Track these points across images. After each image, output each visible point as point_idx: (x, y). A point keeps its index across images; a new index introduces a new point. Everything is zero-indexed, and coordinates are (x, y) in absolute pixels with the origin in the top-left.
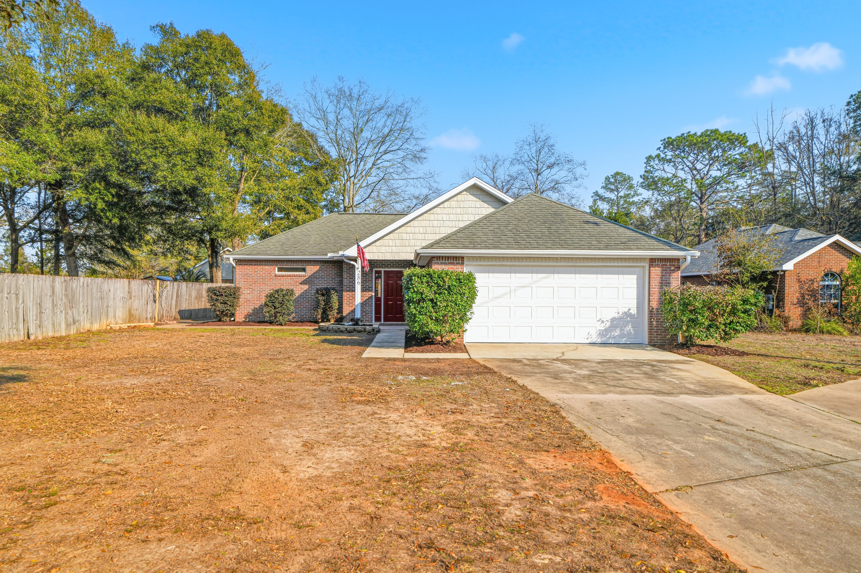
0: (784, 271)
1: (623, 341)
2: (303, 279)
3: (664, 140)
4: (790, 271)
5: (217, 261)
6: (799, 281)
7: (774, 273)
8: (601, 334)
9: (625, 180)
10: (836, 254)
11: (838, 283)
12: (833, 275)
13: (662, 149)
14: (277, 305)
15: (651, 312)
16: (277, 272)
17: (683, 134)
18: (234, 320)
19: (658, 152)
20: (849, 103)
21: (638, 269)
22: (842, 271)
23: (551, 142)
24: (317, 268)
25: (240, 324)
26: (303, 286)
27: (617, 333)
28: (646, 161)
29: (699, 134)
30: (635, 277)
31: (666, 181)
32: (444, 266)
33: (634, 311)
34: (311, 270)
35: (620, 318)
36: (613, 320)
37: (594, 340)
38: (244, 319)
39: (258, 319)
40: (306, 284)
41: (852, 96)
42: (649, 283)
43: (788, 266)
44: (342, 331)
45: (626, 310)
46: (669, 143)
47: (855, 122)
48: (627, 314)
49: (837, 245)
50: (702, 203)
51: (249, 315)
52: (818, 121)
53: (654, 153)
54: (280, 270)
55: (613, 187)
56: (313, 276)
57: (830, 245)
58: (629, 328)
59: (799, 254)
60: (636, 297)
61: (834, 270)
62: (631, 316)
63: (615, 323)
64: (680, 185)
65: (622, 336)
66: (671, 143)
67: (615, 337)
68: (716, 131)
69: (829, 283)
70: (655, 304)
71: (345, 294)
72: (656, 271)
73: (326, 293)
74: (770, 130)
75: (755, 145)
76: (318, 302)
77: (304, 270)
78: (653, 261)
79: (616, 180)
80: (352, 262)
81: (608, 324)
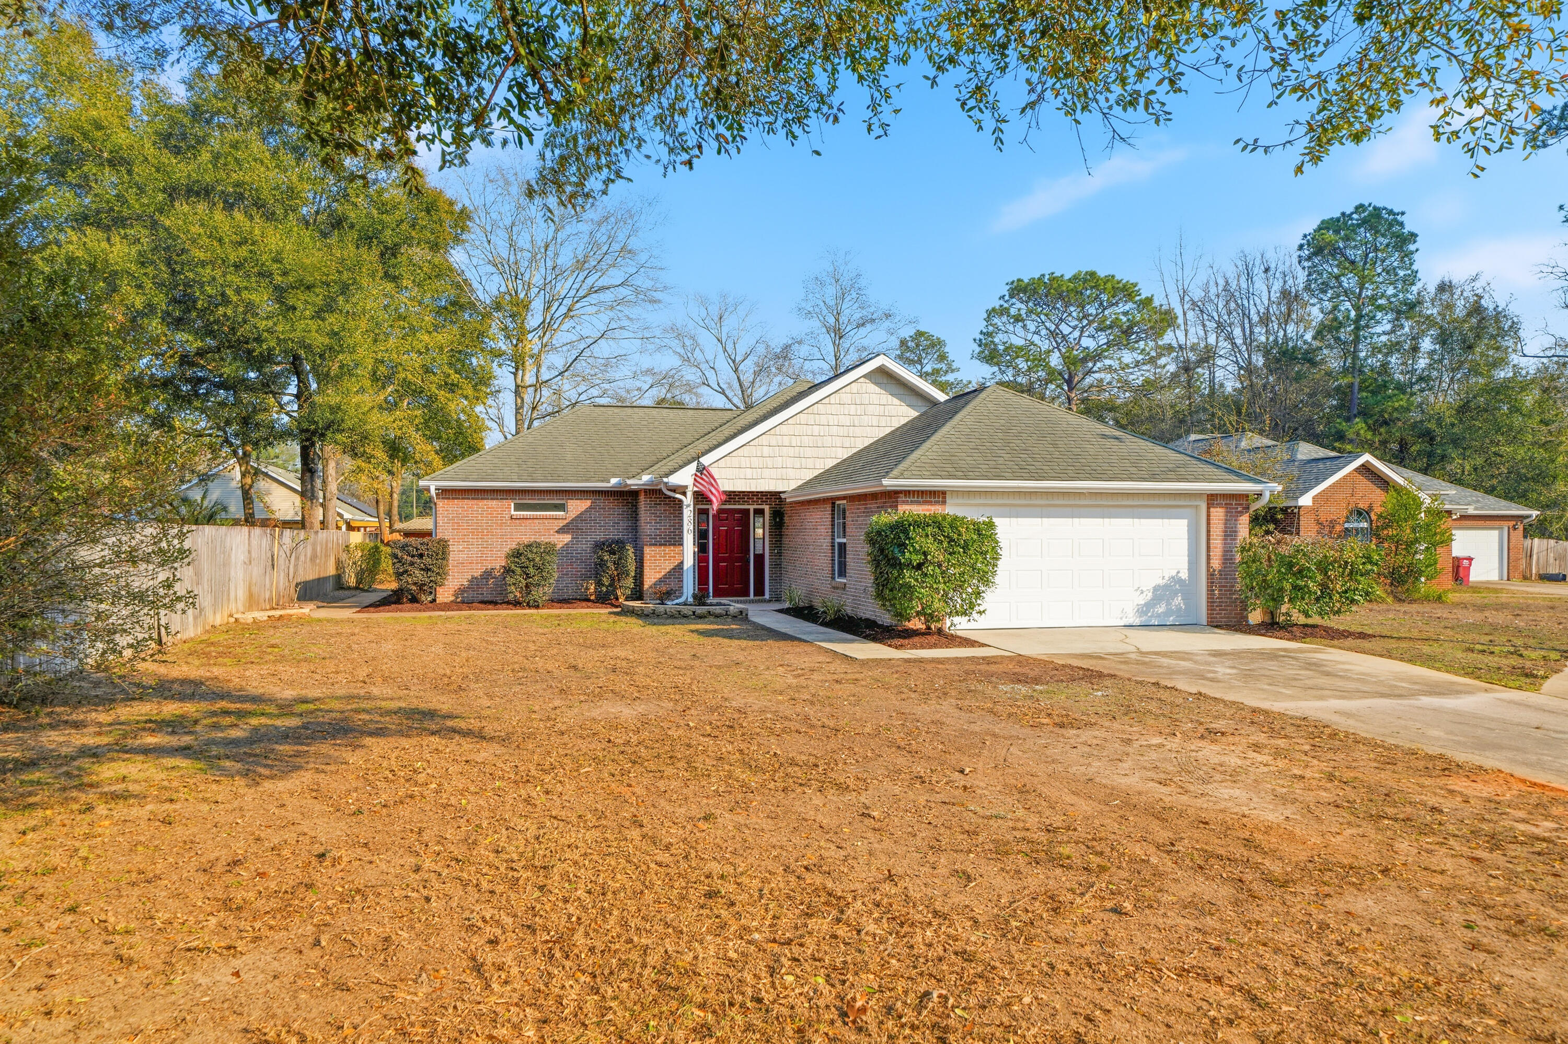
0: (1300, 508)
1: (1171, 620)
2: (562, 523)
3: (1013, 283)
4: (1307, 507)
5: (313, 486)
6: (1319, 523)
7: (1284, 510)
8: (1143, 610)
9: (933, 345)
10: (1364, 484)
11: (1365, 525)
12: (1360, 513)
13: (1007, 298)
14: (532, 571)
15: (1211, 575)
16: (513, 512)
17: (1043, 275)
18: (434, 600)
19: (1002, 302)
20: (1301, 247)
21: (1188, 510)
22: (1371, 507)
23: (863, 282)
24: (588, 503)
25: (446, 607)
26: (561, 536)
27: (1161, 609)
28: (985, 316)
29: (1067, 277)
30: (1185, 522)
31: (1019, 351)
32: (926, 507)
33: (1184, 575)
34: (576, 507)
35: (1166, 587)
36: (1156, 589)
37: (1130, 621)
38: (452, 598)
39: (480, 598)
40: (567, 533)
41: (1305, 236)
42: (1208, 531)
43: (1306, 500)
44: (685, 616)
45: (1174, 573)
46: (1018, 289)
47: (1309, 275)
48: (1176, 580)
49: (1366, 469)
50: (1071, 389)
51: (461, 591)
52: (1258, 271)
53: (997, 304)
54: (518, 507)
55: (912, 356)
56: (579, 518)
57: (1356, 470)
58: (1178, 601)
59: (1318, 482)
60: (1186, 553)
61: (1361, 506)
62: (1180, 581)
63: (1161, 593)
64: (1040, 360)
65: (1167, 613)
66: (1024, 290)
67: (1159, 616)
68: (1093, 274)
69: (1355, 525)
70: (1216, 564)
71: (647, 550)
72: (1218, 513)
73: (615, 547)
74: (1180, 278)
75: (1149, 300)
76: (602, 564)
77: (561, 507)
78: (1213, 499)
79: (918, 345)
80: (678, 496)
81: (1150, 595)
